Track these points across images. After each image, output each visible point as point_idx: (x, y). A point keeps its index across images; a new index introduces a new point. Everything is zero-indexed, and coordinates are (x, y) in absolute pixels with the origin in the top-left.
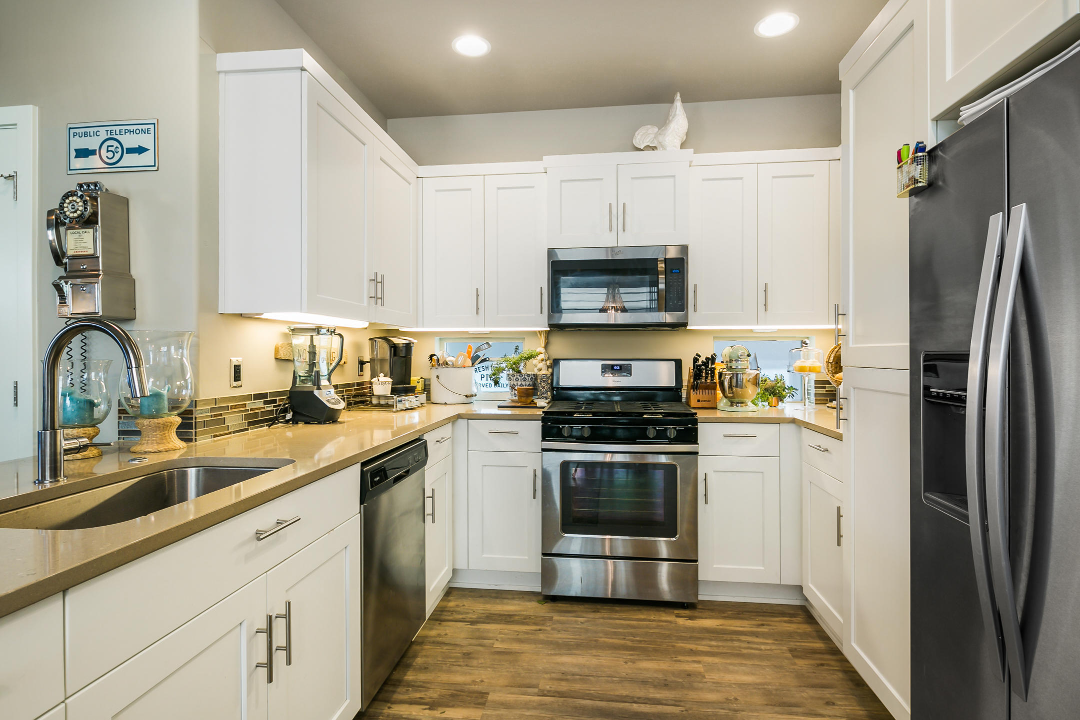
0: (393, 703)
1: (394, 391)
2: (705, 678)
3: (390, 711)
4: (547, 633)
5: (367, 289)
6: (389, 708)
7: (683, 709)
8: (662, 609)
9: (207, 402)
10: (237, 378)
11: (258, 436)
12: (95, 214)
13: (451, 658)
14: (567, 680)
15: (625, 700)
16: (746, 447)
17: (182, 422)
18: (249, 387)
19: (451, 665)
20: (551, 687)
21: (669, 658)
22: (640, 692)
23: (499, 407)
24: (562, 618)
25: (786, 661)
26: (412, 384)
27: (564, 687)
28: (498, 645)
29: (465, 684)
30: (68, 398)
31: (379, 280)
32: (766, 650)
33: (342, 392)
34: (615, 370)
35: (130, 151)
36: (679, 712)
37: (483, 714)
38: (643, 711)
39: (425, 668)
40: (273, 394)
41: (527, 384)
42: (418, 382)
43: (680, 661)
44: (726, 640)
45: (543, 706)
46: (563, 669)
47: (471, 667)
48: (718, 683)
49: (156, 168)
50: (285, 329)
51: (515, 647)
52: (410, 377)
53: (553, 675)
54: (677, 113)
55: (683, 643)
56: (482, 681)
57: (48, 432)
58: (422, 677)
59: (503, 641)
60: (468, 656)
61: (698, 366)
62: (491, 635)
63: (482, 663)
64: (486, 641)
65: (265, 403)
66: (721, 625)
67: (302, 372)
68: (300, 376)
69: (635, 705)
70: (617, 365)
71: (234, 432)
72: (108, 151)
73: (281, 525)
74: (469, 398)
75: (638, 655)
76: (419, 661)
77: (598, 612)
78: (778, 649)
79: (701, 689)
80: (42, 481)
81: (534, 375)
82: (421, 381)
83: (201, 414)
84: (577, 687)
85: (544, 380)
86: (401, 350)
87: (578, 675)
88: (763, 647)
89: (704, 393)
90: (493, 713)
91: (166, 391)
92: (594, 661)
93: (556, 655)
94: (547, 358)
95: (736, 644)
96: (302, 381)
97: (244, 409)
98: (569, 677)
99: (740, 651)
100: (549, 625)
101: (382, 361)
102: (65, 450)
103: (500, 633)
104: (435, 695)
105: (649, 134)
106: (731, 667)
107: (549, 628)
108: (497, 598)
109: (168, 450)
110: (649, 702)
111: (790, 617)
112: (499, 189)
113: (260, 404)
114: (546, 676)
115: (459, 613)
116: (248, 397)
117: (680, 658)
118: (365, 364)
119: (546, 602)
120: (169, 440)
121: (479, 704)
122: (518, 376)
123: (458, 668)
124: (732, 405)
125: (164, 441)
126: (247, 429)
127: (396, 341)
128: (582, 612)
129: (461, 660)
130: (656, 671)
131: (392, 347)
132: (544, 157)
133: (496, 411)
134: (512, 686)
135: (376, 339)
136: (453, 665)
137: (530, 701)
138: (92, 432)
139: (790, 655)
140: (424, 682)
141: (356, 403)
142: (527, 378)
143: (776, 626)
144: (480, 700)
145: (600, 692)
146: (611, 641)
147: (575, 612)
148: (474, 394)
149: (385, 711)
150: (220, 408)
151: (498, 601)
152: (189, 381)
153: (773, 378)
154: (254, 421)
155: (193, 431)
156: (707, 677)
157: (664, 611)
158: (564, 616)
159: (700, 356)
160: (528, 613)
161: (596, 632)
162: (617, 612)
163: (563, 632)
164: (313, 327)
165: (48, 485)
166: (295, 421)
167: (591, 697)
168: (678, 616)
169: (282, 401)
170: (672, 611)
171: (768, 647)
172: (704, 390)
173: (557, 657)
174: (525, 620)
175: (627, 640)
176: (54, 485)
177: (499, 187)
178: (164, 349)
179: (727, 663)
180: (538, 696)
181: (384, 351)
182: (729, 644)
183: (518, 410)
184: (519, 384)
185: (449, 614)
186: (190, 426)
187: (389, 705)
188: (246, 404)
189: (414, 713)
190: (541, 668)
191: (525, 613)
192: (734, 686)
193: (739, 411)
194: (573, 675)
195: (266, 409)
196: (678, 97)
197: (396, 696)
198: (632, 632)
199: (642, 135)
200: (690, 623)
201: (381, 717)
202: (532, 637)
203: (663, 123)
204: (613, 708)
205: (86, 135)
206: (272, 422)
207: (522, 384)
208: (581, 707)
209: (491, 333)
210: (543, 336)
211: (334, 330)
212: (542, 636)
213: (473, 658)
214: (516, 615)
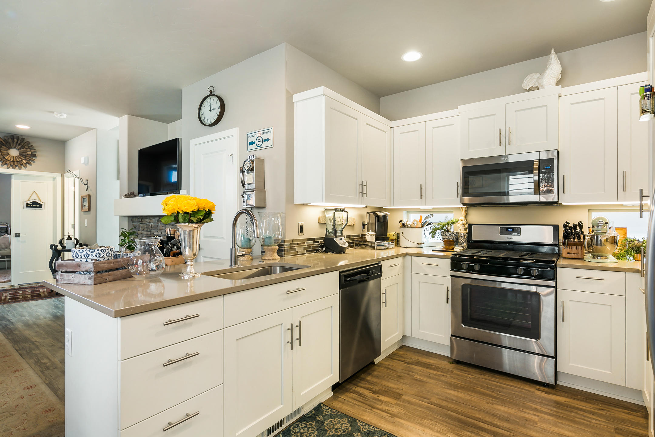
0: (358, 386)
1: (377, 239)
2: (537, 425)
3: (356, 389)
4: (447, 378)
5: (358, 189)
6: (356, 388)
7: (512, 434)
8: (528, 383)
9: (289, 241)
10: (301, 231)
11: (310, 257)
12: (253, 167)
13: (391, 376)
14: (447, 401)
15: (477, 419)
16: (595, 286)
17: (279, 249)
18: (306, 235)
19: (390, 378)
20: (436, 402)
21: (517, 408)
22: (488, 419)
23: (433, 250)
24: (459, 373)
25: (607, 433)
26: (388, 236)
27: (444, 404)
28: (417, 376)
29: (393, 388)
30: (243, 237)
31: (364, 184)
32: (595, 423)
33: (353, 239)
34: (509, 231)
35: (265, 140)
36: (508, 434)
37: (397, 403)
38: (485, 427)
39: (377, 377)
40: (317, 238)
41: (452, 238)
42: (394, 235)
43: (524, 412)
44: (567, 411)
45: (428, 409)
46: (448, 396)
47: (399, 382)
48: (545, 429)
49: (272, 146)
50: (323, 209)
51: (426, 379)
52: (387, 232)
53: (441, 397)
54: (552, 62)
55: (532, 404)
56: (402, 389)
57: (233, 249)
58: (374, 380)
59: (420, 375)
60: (400, 377)
61: (566, 230)
62: (415, 371)
63: (405, 382)
64: (411, 373)
65: (314, 242)
66: (567, 402)
67: (330, 229)
68: (329, 231)
69: (482, 423)
70: (510, 228)
71: (300, 254)
72: (258, 142)
73: (298, 290)
74: (419, 245)
75: (497, 402)
76: (376, 373)
77: (484, 375)
78: (606, 426)
79: (531, 429)
80: (231, 266)
81: (457, 233)
82: (396, 234)
83: (286, 246)
84: (452, 406)
85: (462, 236)
86: (381, 219)
87: (454, 400)
88: (593, 421)
89: (573, 248)
90: (402, 404)
91: (273, 236)
92: (468, 397)
93: (446, 388)
94: (466, 223)
95: (573, 414)
96: (329, 233)
97: (304, 245)
98: (449, 400)
99: (574, 418)
100: (450, 375)
101: (372, 224)
102: (238, 256)
103: (420, 371)
104: (378, 389)
105: (533, 79)
106: (559, 425)
107: (449, 376)
108: (426, 355)
109: (273, 259)
110: (491, 425)
111: (631, 411)
112: (433, 128)
113: (311, 243)
114: (436, 396)
115: (403, 357)
116: (306, 240)
117: (525, 410)
118: (365, 225)
119: (453, 363)
120: (274, 255)
121: (397, 398)
122: (446, 234)
123: (393, 381)
124: (594, 258)
125: (272, 256)
126: (306, 254)
127: (379, 214)
128: (473, 373)
129: (396, 378)
130: (505, 412)
131: (377, 217)
132: (459, 107)
133: (431, 253)
134: (416, 396)
135: (369, 213)
136: (391, 379)
137: (423, 404)
138: (249, 250)
139: (614, 431)
140: (374, 382)
141: (361, 245)
142: (452, 235)
143: (614, 413)
144: (398, 397)
145: (464, 412)
146: (484, 391)
147: (469, 372)
148: (422, 243)
149: (353, 388)
150: (294, 244)
151: (426, 356)
152: (281, 232)
153: (641, 240)
154: (309, 250)
155: (284, 252)
156: (538, 424)
157: (529, 385)
158: (461, 372)
159: (569, 223)
160: (440, 366)
161: (476, 384)
162: (496, 378)
163: (456, 379)
164: (333, 208)
165: (233, 267)
166: (327, 251)
167: (458, 413)
168: (537, 389)
169: (321, 242)
170: (535, 386)
171: (598, 422)
172: (573, 246)
173: (447, 390)
174: (437, 369)
175: (495, 393)
176: (234, 267)
177: (433, 127)
178: (273, 219)
179: (558, 422)
180: (428, 403)
181: (373, 219)
182: (568, 413)
183: (443, 253)
184: (447, 238)
185: (398, 357)
186: (282, 250)
187: (356, 386)
188: (305, 243)
189: (365, 393)
190: (435, 392)
191: (438, 366)
192: (555, 434)
193: (600, 262)
194: (452, 400)
195: (314, 245)
196: (553, 51)
197: (360, 384)
198: (500, 390)
199: (528, 80)
200: (545, 395)
201: (351, 390)
202: (437, 377)
203: (542, 70)
204: (468, 421)
205: (252, 136)
206: (317, 251)
207: (448, 238)
208: (449, 415)
209: (433, 208)
210: (463, 210)
211: (344, 209)
212: (443, 378)
213: (402, 379)
214: (433, 365)
